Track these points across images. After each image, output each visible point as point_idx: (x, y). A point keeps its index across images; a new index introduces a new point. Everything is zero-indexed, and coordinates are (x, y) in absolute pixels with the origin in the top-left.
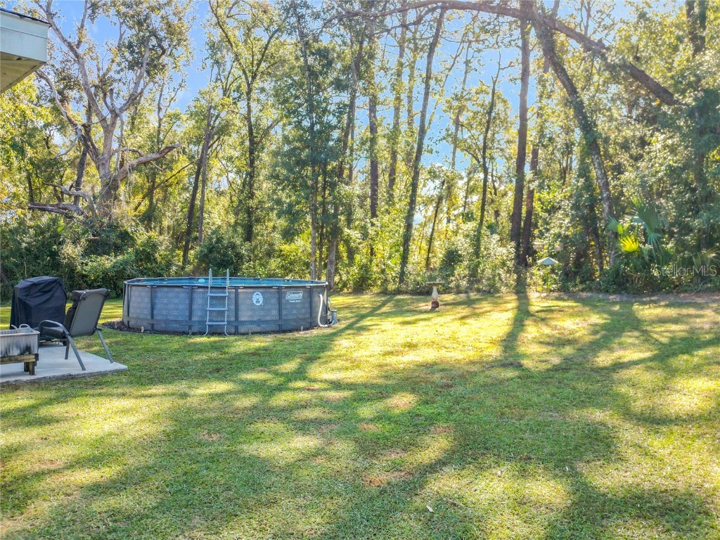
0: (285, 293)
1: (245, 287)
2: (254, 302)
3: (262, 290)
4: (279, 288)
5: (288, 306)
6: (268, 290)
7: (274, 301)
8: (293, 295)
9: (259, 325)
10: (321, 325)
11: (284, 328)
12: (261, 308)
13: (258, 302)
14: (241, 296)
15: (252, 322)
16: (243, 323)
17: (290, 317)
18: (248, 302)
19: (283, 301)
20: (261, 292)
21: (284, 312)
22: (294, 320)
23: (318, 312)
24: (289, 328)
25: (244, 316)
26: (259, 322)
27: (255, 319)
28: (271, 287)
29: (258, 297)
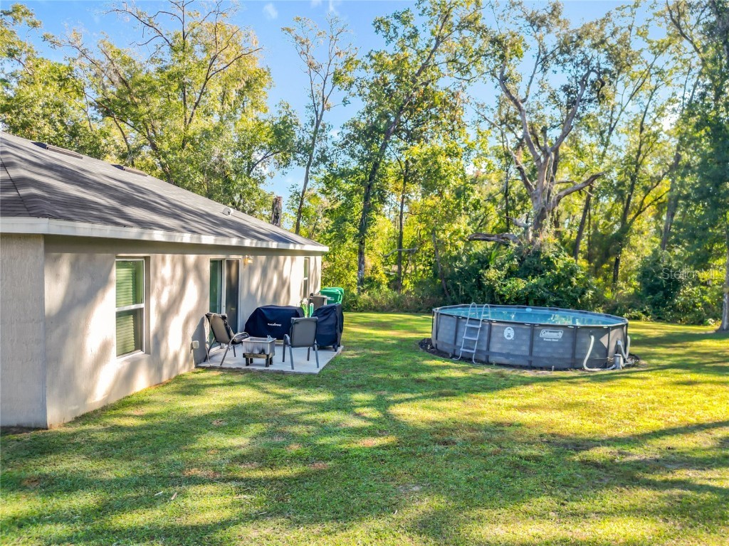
0: (540, 331)
1: (497, 322)
2: (506, 336)
3: (514, 326)
4: (533, 325)
5: (542, 344)
6: (520, 326)
7: (526, 337)
8: (548, 333)
9: (507, 358)
10: (586, 368)
11: (533, 364)
12: (511, 342)
13: (509, 336)
14: (494, 329)
15: (501, 354)
16: (494, 354)
17: (541, 355)
18: (500, 335)
19: (536, 339)
20: (513, 328)
21: (535, 349)
22: (548, 358)
23: (585, 354)
24: (541, 365)
25: (495, 348)
26: (508, 355)
27: (504, 352)
28: (523, 324)
29: (509, 332)
